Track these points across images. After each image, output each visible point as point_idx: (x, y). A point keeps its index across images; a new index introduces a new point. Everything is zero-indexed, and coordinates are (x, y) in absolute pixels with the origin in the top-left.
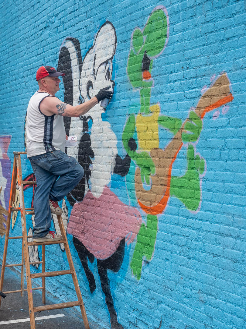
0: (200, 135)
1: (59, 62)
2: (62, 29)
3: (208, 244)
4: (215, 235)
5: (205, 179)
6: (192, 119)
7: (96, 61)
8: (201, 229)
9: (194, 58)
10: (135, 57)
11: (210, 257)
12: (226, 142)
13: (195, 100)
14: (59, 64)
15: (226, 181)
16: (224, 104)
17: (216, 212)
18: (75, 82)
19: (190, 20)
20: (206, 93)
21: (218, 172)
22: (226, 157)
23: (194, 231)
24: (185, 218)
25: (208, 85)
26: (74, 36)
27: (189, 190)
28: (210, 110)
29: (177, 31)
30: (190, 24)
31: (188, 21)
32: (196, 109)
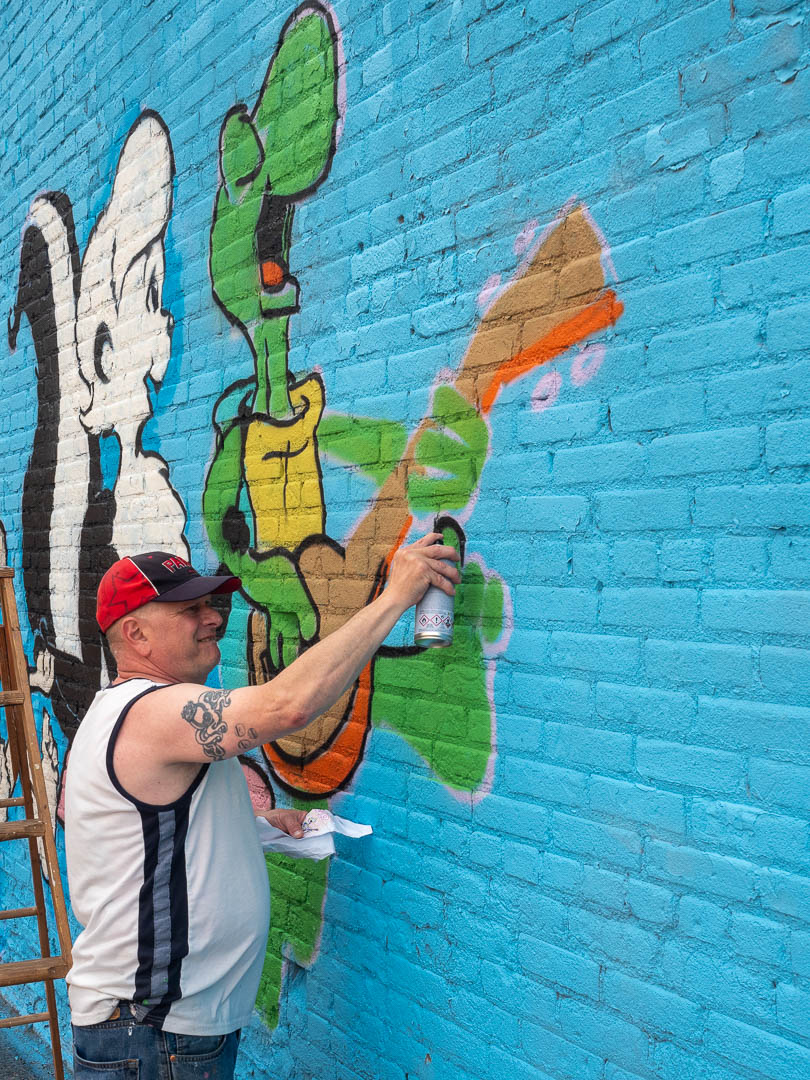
0: (479, 482)
1: (22, 276)
2: (25, 172)
3: (530, 938)
4: (558, 903)
5: (507, 665)
6: (443, 420)
7: (117, 253)
8: (499, 869)
9: (446, 170)
10: (234, 213)
11: (541, 996)
12: (595, 505)
13: (457, 341)
14: (20, 285)
15: (602, 673)
16: (580, 339)
17: (560, 804)
18: (64, 336)
19: (423, 25)
20: (497, 307)
21: (565, 633)
22: (598, 569)
23: (470, 876)
24: (430, 818)
25: (506, 270)
26: (54, 186)
27: (442, 706)
28: (518, 374)
29: (375, 83)
30: (424, 40)
31: (414, 30)
32: (457, 376)
